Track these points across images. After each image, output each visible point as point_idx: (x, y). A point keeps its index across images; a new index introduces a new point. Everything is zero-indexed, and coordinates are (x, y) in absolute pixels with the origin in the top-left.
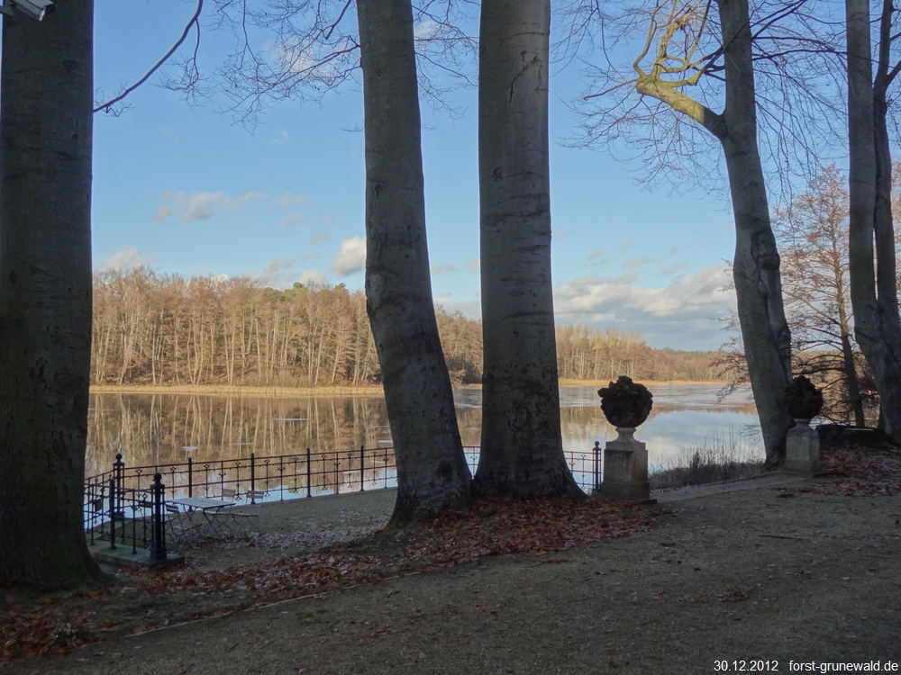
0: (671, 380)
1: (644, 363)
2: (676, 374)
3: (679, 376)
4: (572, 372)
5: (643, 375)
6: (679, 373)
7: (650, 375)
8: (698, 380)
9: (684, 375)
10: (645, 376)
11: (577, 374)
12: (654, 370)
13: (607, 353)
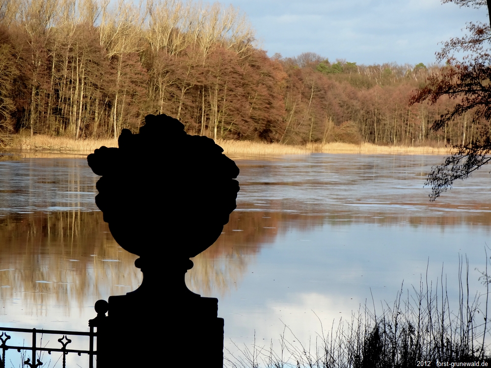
0: (317, 140)
1: (246, 96)
2: (329, 124)
3: (339, 130)
4: (51, 119)
5: (243, 127)
6: (338, 123)
7: (261, 127)
8: (389, 142)
9: (352, 127)
10: (249, 128)
11: (66, 122)
12: (274, 115)
13: (149, 67)
